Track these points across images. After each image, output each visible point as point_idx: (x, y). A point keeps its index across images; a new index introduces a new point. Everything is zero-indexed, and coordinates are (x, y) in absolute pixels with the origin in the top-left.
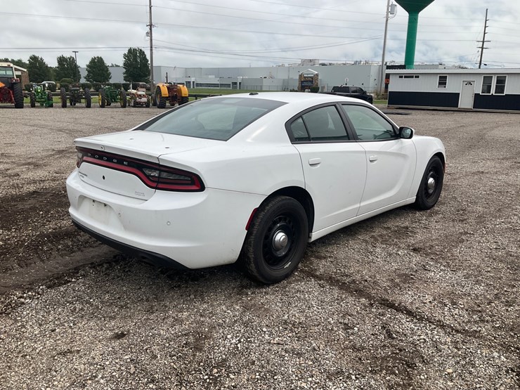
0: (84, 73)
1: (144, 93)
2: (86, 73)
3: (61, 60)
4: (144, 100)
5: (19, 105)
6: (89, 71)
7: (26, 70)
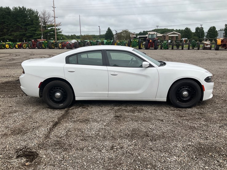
0: (206, 34)
1: (209, 43)
2: (207, 34)
3: (197, 29)
4: (209, 46)
5: (156, 49)
6: (208, 33)
7: (180, 34)
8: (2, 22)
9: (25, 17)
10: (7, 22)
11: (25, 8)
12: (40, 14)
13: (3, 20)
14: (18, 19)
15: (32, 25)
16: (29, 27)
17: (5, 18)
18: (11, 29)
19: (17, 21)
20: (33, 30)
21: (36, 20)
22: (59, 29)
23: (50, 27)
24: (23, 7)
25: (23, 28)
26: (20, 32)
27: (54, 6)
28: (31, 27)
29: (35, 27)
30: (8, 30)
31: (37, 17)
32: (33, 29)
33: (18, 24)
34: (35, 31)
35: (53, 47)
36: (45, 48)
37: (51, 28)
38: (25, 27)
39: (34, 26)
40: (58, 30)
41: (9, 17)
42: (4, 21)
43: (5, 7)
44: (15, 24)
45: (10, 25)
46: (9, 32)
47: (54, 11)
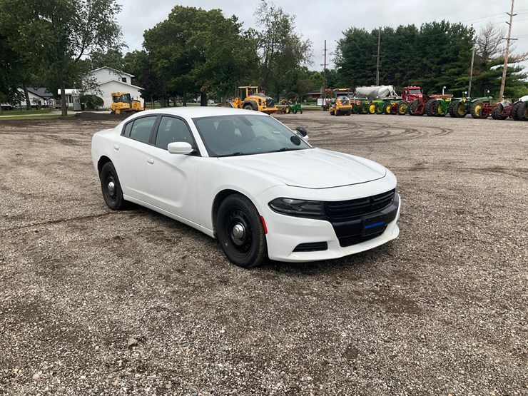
8: (396, 58)
9: (442, 44)
10: (404, 58)
11: (448, 24)
12: (478, 34)
13: (397, 54)
14: (428, 49)
15: (454, 60)
16: (446, 66)
17: (403, 49)
18: (409, 73)
19: (425, 54)
20: (454, 74)
21: (466, 49)
22: (518, 70)
23: (496, 65)
24: (443, 22)
25: (433, 68)
26: (426, 77)
27: (512, 12)
28: (450, 66)
29: (460, 67)
30: (403, 75)
31: (469, 43)
32: (453, 70)
33: (425, 61)
34: (458, 74)
35: (461, 113)
36: (443, 116)
37: (499, 66)
38: (438, 66)
39: (458, 63)
40: (516, 71)
41: (411, 47)
42: (400, 57)
43: (407, 26)
44: (420, 61)
45: (409, 65)
46: (404, 78)
47: (510, 25)
